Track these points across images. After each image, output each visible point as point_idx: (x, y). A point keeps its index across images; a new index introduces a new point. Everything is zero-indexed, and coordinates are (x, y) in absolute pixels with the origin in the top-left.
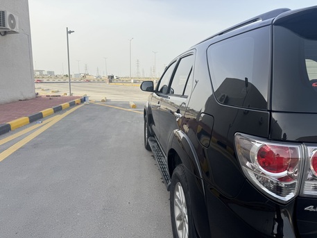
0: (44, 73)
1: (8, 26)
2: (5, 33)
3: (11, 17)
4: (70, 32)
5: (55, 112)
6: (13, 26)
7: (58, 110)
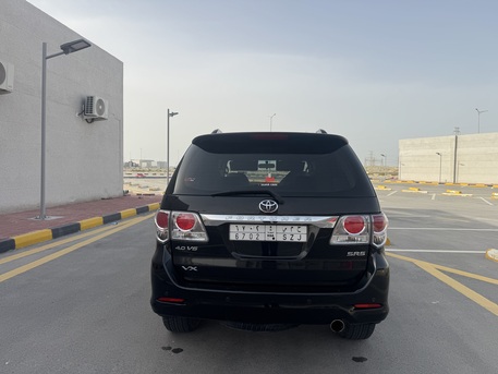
0: (153, 164)
1: (95, 113)
2: (93, 120)
3: (100, 102)
4: (173, 114)
5: (138, 213)
6: (101, 112)
7: (142, 211)
